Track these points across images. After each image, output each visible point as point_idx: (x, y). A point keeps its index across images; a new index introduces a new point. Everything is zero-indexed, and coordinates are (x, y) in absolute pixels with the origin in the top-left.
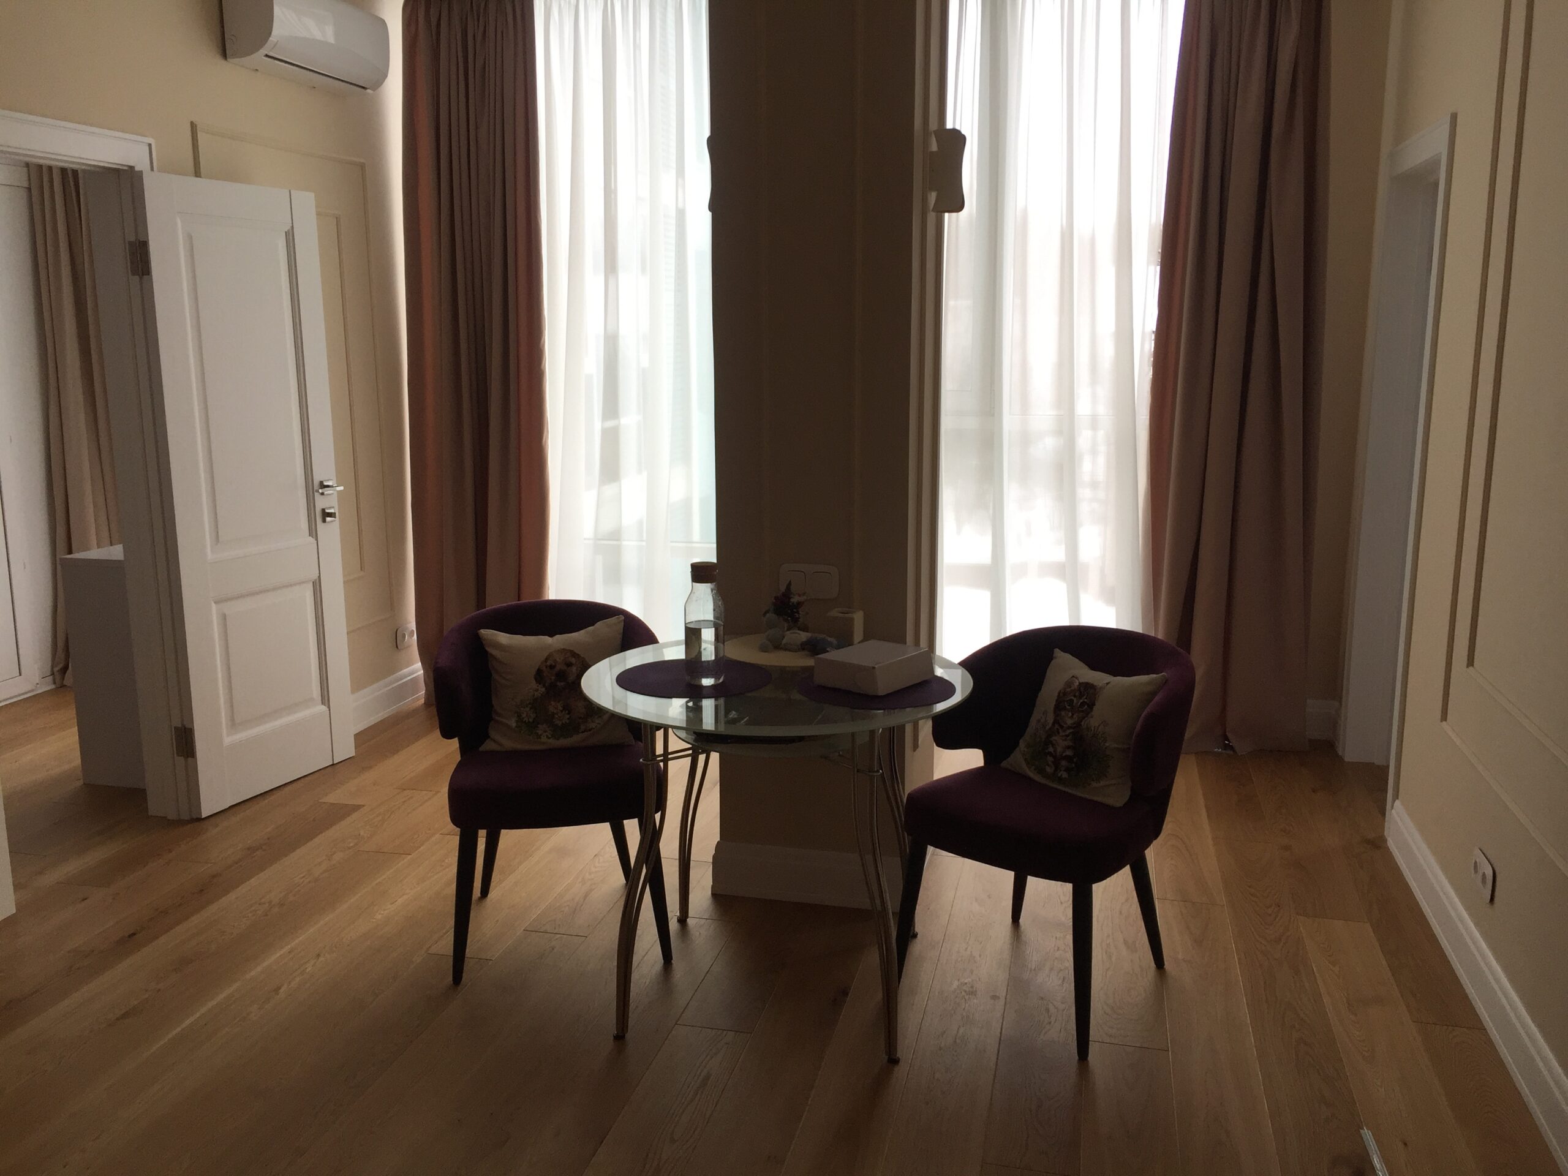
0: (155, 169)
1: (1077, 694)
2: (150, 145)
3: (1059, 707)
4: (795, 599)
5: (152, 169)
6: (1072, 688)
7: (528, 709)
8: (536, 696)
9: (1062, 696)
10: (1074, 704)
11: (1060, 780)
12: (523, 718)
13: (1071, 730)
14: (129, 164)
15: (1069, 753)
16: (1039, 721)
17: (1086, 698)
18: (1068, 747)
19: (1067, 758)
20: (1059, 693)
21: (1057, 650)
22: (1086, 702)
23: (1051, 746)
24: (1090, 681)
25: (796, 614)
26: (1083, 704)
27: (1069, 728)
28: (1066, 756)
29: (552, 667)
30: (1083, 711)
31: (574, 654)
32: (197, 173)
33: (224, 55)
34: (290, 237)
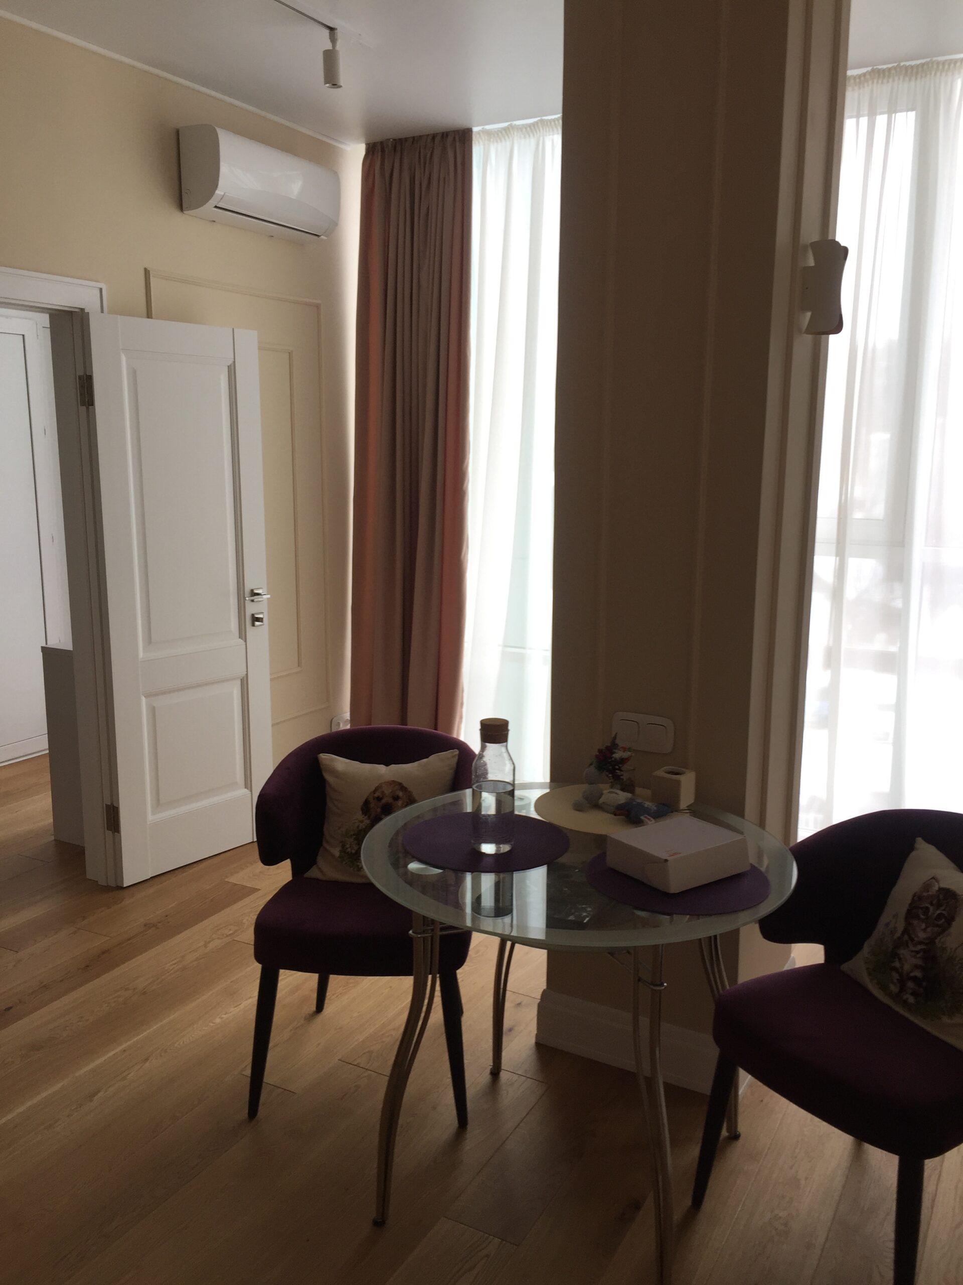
0: (104, 311)
1: (935, 902)
2: (101, 290)
3: (911, 914)
4: (618, 755)
5: (102, 311)
6: (930, 893)
7: (352, 840)
8: (360, 828)
9: (917, 899)
10: (930, 913)
11: (905, 1003)
12: (347, 848)
13: (923, 947)
14: (81, 307)
15: (918, 974)
16: (887, 925)
17: (944, 910)
18: (916, 967)
19: (915, 979)
20: (914, 896)
21: (919, 840)
22: (944, 915)
23: (897, 960)
24: (953, 887)
25: (617, 771)
26: (940, 916)
27: (920, 943)
28: (916, 977)
29: (379, 799)
30: (938, 926)
31: (402, 787)
32: (149, 315)
33: (181, 207)
34: (232, 371)
